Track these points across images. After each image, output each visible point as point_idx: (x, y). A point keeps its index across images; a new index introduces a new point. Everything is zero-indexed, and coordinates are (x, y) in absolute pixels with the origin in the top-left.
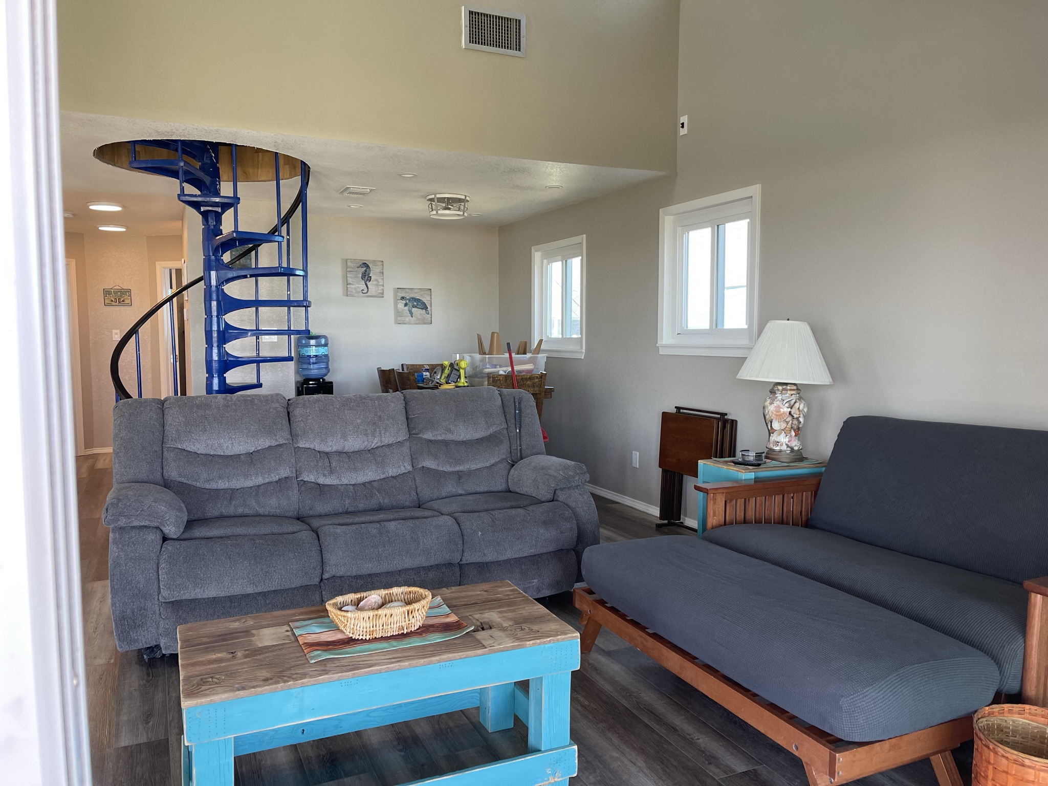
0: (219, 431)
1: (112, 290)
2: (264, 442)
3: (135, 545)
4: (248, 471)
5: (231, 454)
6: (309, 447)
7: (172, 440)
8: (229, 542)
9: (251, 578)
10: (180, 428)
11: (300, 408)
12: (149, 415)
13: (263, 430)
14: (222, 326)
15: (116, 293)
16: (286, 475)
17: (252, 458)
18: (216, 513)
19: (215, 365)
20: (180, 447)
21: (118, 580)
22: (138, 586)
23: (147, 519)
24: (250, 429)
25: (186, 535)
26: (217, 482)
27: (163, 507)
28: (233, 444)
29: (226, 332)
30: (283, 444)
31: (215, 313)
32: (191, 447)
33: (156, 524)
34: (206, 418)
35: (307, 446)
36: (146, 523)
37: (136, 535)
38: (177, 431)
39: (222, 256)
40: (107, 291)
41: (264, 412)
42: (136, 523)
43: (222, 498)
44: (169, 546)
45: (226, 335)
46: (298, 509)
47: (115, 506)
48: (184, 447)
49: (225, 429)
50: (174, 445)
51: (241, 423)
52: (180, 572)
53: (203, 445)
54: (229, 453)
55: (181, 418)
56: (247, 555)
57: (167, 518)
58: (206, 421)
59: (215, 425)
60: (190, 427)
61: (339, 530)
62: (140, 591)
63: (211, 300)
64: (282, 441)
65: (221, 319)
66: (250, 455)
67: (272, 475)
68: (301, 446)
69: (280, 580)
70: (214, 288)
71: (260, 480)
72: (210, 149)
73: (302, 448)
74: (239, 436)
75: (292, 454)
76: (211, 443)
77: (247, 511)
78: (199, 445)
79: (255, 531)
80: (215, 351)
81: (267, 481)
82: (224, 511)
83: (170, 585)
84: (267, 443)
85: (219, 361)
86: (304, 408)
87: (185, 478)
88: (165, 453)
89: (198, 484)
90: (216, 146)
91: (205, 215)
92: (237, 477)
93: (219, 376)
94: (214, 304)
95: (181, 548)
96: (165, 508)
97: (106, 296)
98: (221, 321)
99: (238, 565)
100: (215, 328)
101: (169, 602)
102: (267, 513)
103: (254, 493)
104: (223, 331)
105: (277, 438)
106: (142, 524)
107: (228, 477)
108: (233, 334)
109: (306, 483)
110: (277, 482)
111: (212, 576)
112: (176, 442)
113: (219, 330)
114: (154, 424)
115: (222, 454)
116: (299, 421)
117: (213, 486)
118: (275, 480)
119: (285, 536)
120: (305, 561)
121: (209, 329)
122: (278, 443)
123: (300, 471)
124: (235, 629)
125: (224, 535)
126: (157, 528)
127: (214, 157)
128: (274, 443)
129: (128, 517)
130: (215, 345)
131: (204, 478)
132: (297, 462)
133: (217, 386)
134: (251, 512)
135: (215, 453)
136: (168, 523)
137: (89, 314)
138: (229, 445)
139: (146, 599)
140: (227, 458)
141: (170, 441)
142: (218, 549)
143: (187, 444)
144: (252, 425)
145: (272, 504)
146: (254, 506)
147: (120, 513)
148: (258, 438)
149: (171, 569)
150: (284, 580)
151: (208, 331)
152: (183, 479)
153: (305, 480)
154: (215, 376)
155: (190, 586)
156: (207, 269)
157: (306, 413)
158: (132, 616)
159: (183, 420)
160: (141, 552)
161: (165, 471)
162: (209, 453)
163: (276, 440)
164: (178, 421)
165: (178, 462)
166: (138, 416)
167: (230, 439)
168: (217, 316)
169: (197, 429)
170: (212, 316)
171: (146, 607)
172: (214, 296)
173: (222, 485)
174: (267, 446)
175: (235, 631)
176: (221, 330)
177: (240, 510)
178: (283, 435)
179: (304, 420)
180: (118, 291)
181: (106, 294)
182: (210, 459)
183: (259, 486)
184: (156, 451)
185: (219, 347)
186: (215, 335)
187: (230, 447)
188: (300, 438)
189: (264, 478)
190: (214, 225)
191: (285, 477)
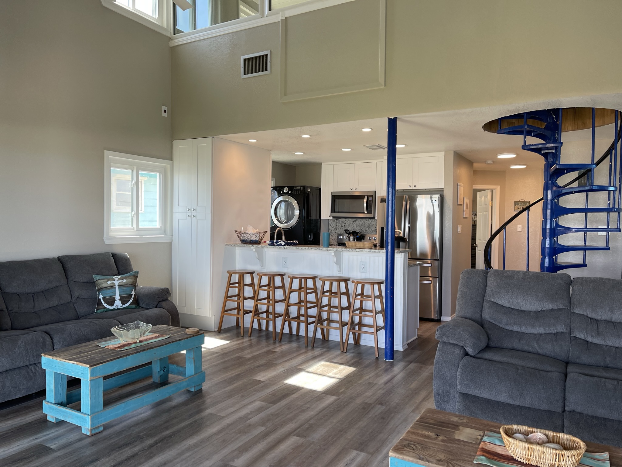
0: (517, 294)
1: (519, 202)
2: (548, 306)
3: (448, 353)
4: (534, 323)
5: (526, 310)
6: (582, 314)
7: (489, 296)
8: (501, 366)
9: (511, 394)
10: (493, 289)
11: (578, 285)
12: (477, 279)
13: (547, 297)
14: (554, 225)
15: (521, 203)
16: (562, 330)
17: (538, 315)
18: (510, 345)
19: (547, 251)
20: (493, 300)
21: (437, 371)
22: (447, 378)
23: (457, 341)
24: (538, 295)
25: (479, 356)
26: (513, 326)
27: (466, 336)
28: (526, 303)
29: (556, 229)
30: (563, 309)
31: (549, 217)
32: (500, 302)
33: (462, 345)
34: (510, 285)
35: (581, 312)
36: (457, 343)
37: (450, 349)
38: (492, 290)
39: (556, 180)
40: (516, 203)
41: (550, 285)
42: (451, 342)
43: (515, 337)
44: (466, 359)
45: (556, 231)
46: (568, 356)
47: (441, 329)
48: (495, 301)
49: (521, 293)
50: (489, 299)
51: (533, 291)
52: (467, 377)
53: (507, 302)
54: (523, 309)
55: (495, 283)
56: (510, 378)
57: (468, 342)
58: (509, 287)
59: (515, 290)
60: (499, 289)
61: (581, 378)
62: (447, 381)
63: (546, 209)
64: (561, 307)
65: (553, 221)
66: (537, 312)
67: (552, 329)
68: (576, 312)
69: (531, 402)
70: (549, 202)
71: (542, 331)
72: (552, 113)
73: (578, 314)
74: (531, 299)
75: (568, 316)
76: (512, 301)
77: (530, 349)
78: (504, 300)
79: (523, 364)
80: (548, 241)
81: (547, 332)
82: (515, 346)
83: (461, 383)
84: (550, 307)
85: (550, 248)
86: (581, 286)
87: (493, 320)
88: (484, 303)
89: (501, 325)
90: (556, 111)
91: (546, 155)
92: (526, 326)
93: (549, 258)
94: (549, 211)
95: (471, 363)
96: (468, 336)
97: (515, 206)
98: (553, 223)
99: (502, 383)
100: (548, 226)
101: (462, 393)
102: (544, 354)
103: (537, 338)
104: (554, 229)
105: (558, 304)
106: (455, 343)
107: (520, 325)
108: (562, 231)
109: (577, 339)
110: (555, 334)
111: (485, 385)
112: (491, 297)
113: (551, 229)
114: (480, 285)
115: (519, 309)
116: (576, 294)
117: (510, 328)
118: (554, 333)
119: (541, 372)
120: (551, 394)
121: (545, 228)
122: (558, 308)
123: (573, 330)
124: (453, 422)
125: (502, 361)
126: (462, 347)
127: (555, 118)
128: (556, 307)
129: (447, 337)
130: (548, 238)
131: (505, 323)
132: (572, 323)
133: (548, 263)
134: (533, 351)
135: (514, 308)
136: (468, 345)
137: (506, 216)
138: (524, 304)
139: (450, 387)
140: (522, 312)
141: (488, 296)
142: (492, 369)
143: (497, 299)
144: (540, 293)
145: (548, 348)
146: (535, 347)
147: (443, 334)
148: (544, 302)
149: (463, 374)
150: (534, 402)
151: (544, 229)
152: (492, 321)
153: (577, 336)
154: (546, 257)
155: (472, 387)
156: (545, 189)
157: (583, 289)
158: (442, 394)
159: (496, 284)
160: (450, 359)
161: (483, 314)
162: (511, 307)
163: (557, 305)
164: (493, 285)
165: (490, 310)
166: (471, 279)
167: (524, 300)
168: (551, 220)
169: (504, 290)
170: (547, 219)
171: (450, 392)
172: (549, 207)
173: (516, 328)
174: (550, 309)
175: (452, 423)
176: (553, 228)
177: (526, 348)
178: (563, 302)
179: (580, 294)
180: (523, 203)
181: (516, 204)
182: (509, 311)
183: (541, 334)
184: (479, 301)
185: (550, 239)
186: (548, 231)
187: (525, 305)
188: (575, 306)
189: (545, 330)
190: (552, 161)
191: (562, 332)
